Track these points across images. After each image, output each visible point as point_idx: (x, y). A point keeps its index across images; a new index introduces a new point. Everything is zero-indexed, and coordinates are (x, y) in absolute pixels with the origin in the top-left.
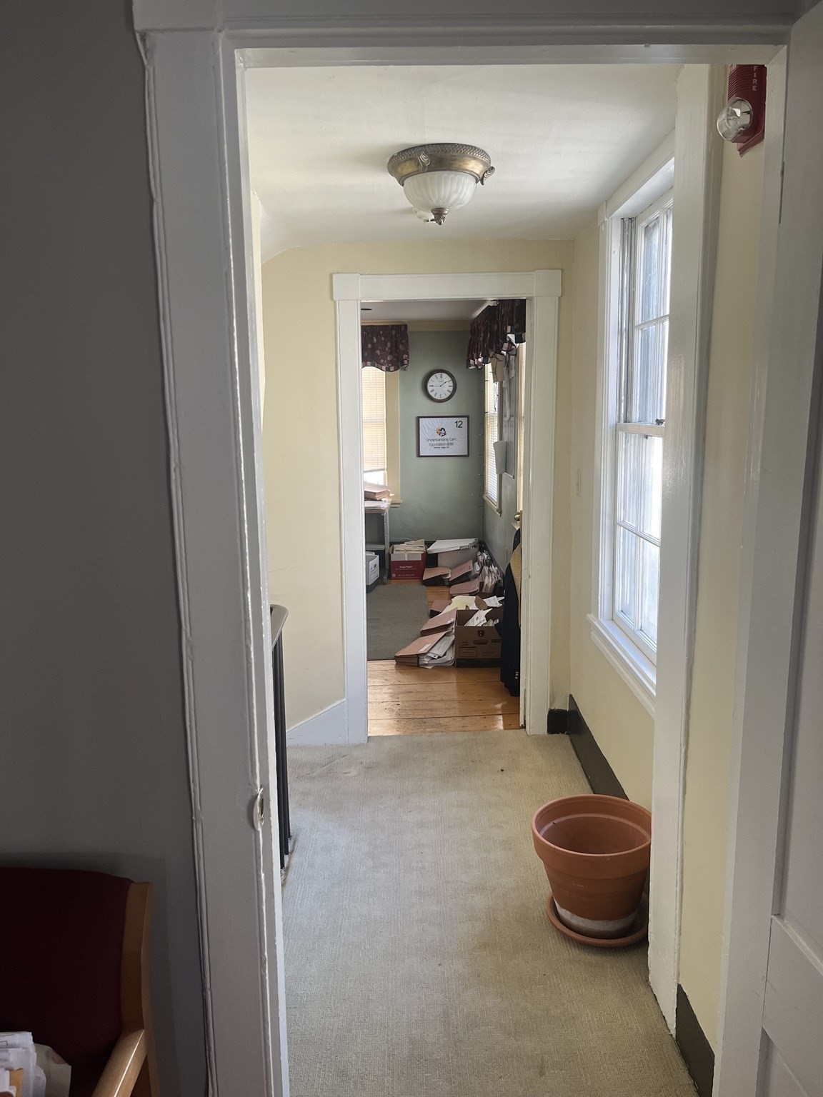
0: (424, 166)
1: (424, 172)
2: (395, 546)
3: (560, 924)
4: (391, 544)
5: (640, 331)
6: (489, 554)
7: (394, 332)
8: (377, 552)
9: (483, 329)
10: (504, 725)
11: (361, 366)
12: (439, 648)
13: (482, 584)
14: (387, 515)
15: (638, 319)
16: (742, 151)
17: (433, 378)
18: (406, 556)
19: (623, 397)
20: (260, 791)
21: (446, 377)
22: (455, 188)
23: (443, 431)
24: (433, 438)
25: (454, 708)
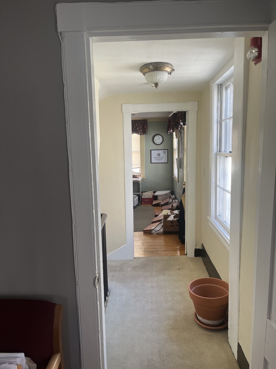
0: (152, 70)
1: (151, 71)
2: (143, 193)
3: (199, 322)
4: (142, 192)
5: (224, 122)
6: (175, 196)
7: (143, 122)
8: (137, 195)
9: (172, 121)
10: (180, 254)
11: (131, 134)
12: (158, 228)
13: (172, 206)
14: (140, 183)
15: (223, 118)
16: (256, 64)
17: (156, 137)
18: (147, 196)
19: (219, 144)
20: (97, 275)
21: (160, 137)
22: (161, 77)
23: (159, 155)
24: (156, 157)
25: (163, 248)
